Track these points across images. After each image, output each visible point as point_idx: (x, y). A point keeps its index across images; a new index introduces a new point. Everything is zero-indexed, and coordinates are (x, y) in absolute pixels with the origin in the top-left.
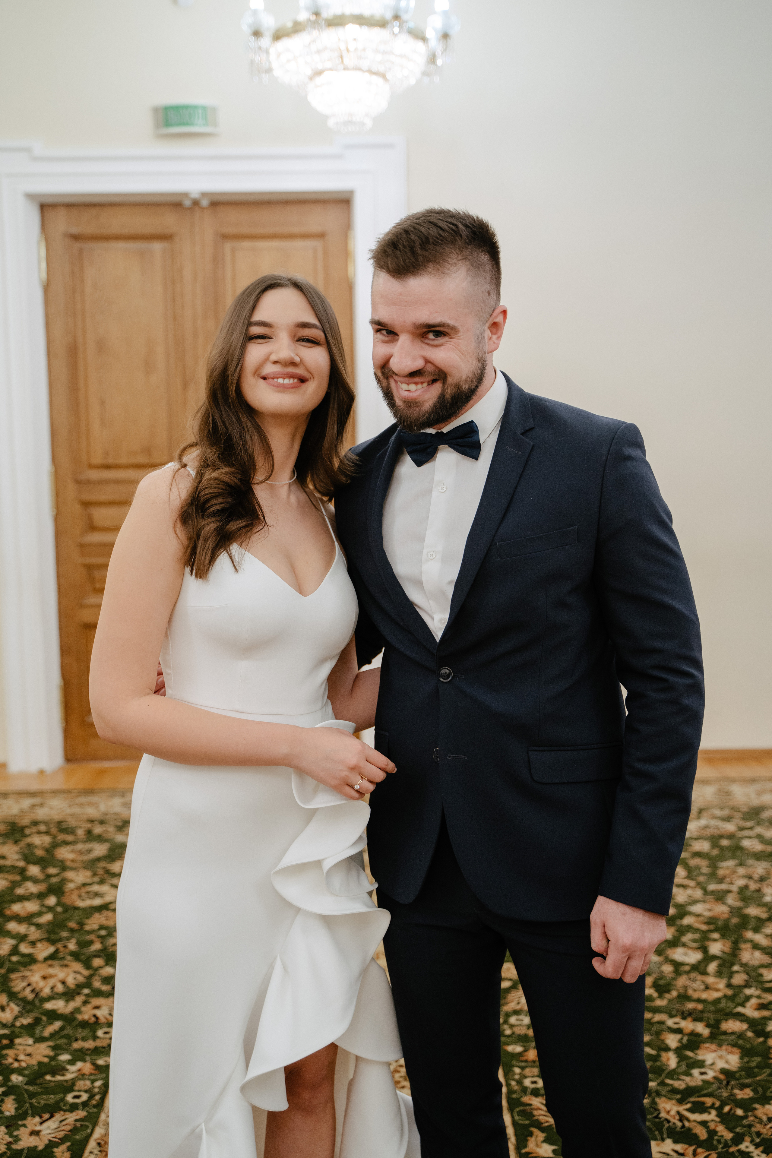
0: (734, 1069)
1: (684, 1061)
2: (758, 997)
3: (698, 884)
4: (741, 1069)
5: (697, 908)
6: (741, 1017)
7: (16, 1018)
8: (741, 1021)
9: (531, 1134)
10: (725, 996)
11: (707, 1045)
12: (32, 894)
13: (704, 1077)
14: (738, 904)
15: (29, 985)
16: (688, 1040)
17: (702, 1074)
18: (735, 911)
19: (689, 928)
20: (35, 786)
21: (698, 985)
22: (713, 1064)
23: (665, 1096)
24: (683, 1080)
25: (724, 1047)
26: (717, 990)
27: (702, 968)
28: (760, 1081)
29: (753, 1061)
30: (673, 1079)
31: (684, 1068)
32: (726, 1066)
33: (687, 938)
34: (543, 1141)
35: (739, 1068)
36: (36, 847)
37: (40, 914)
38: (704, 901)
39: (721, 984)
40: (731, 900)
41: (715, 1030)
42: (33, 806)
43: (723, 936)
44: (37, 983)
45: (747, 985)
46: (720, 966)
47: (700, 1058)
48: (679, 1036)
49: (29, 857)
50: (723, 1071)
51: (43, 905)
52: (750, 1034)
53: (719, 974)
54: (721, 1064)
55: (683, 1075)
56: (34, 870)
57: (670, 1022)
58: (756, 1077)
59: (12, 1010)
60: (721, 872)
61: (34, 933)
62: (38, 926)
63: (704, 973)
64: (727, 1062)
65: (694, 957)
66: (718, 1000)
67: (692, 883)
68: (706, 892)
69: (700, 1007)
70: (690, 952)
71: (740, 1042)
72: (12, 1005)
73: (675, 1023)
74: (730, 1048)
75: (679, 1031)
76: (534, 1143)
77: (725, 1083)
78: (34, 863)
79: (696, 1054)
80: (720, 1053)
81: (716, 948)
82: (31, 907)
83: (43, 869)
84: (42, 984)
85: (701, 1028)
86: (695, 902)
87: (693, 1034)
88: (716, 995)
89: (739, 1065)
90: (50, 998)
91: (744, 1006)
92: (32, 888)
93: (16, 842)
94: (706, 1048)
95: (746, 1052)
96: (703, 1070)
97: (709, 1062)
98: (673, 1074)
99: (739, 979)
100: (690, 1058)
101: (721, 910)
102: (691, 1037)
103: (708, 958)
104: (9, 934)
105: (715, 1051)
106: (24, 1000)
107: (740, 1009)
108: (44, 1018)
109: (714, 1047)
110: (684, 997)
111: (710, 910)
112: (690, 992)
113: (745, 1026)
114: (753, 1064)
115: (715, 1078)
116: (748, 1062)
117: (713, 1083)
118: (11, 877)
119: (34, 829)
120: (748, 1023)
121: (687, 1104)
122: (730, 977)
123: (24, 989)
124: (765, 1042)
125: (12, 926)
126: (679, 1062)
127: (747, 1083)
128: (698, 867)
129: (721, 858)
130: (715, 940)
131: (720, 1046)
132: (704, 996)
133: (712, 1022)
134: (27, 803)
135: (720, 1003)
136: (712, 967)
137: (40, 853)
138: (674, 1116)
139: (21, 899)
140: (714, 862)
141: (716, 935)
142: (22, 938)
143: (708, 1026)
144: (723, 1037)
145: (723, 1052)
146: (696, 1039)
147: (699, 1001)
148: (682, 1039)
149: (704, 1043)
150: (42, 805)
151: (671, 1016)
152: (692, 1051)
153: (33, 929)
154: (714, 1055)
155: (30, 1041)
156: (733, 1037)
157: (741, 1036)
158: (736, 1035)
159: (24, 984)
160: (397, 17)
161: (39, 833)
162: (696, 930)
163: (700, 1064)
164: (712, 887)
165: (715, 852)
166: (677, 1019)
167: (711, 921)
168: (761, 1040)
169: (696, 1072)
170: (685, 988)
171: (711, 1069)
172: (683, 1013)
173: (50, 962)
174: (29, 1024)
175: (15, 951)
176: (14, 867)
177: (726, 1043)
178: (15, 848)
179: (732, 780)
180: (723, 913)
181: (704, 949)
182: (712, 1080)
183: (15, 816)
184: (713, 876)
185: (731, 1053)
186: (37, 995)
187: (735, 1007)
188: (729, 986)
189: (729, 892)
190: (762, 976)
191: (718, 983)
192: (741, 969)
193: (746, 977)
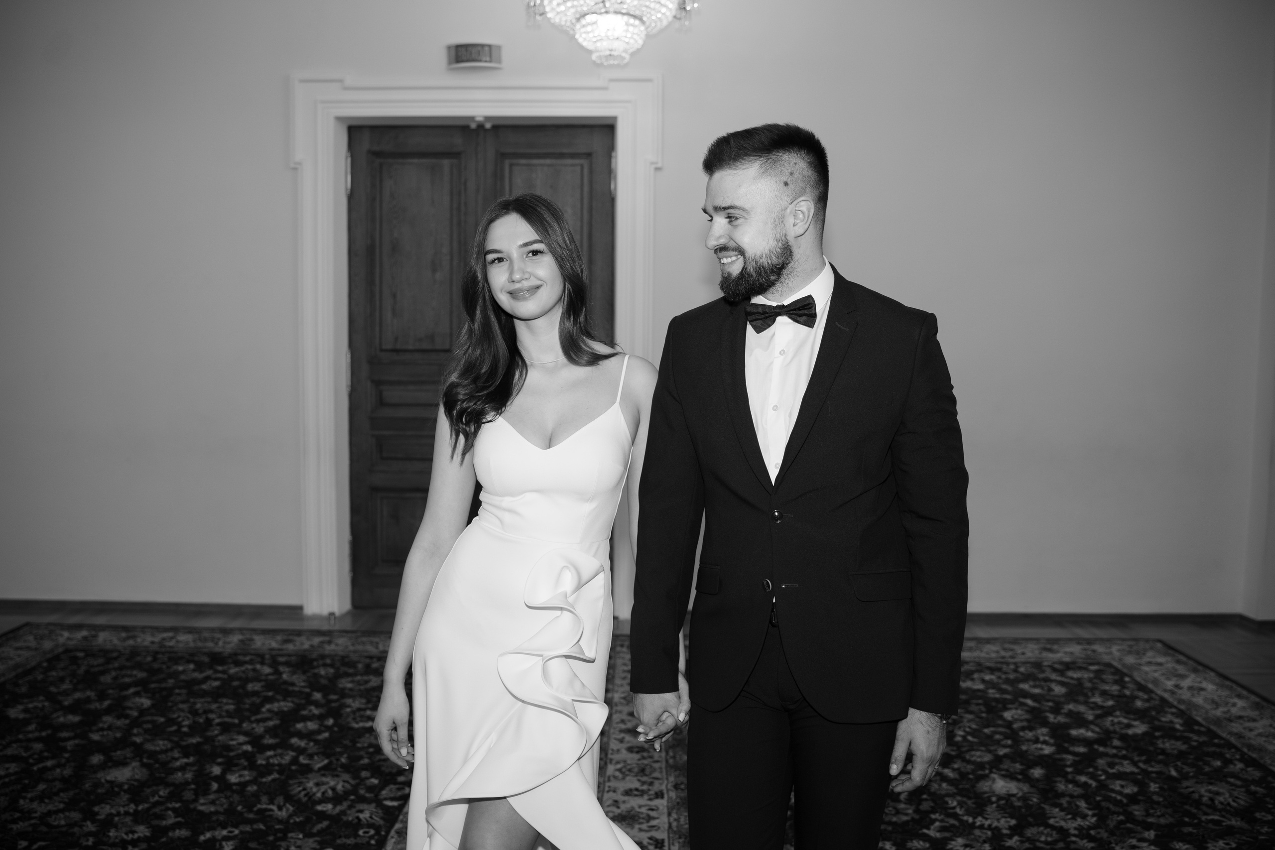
2: (942, 821)
6: (924, 838)
7: (290, 816)
8: (925, 841)
10: (913, 820)
12: (314, 715)
15: (304, 789)
20: (325, 627)
26: (907, 814)
36: (321, 676)
37: (319, 732)
42: (322, 642)
44: (311, 788)
45: (933, 811)
49: (314, 684)
51: (321, 725)
56: (317, 696)
59: (288, 810)
61: (312, 747)
62: (316, 742)
66: (907, 822)
72: (288, 805)
78: (318, 691)
82: (312, 726)
83: (325, 696)
84: (315, 790)
88: (905, 818)
90: (320, 802)
91: (929, 829)
92: (316, 711)
93: (304, 672)
99: (925, 806)
104: (292, 747)
106: (299, 801)
107: (925, 831)
108: (314, 818)
118: (296, 700)
119: (321, 662)
122: (919, 804)
123: (300, 792)
125: (294, 740)
134: (316, 640)
135: (908, 825)
137: (324, 681)
139: (305, 719)
142: (301, 751)
150: (330, 642)
153: (312, 744)
155: (301, 836)
159: (300, 788)
161: (325, 665)
173: (323, 772)
174: (301, 822)
175: (295, 761)
176: (301, 692)
178: (304, 677)
183: (305, 650)
186: (310, 798)
187: (920, 829)
188: (917, 811)
190: (947, 803)
191: (907, 809)
192: (928, 798)
193: (932, 804)
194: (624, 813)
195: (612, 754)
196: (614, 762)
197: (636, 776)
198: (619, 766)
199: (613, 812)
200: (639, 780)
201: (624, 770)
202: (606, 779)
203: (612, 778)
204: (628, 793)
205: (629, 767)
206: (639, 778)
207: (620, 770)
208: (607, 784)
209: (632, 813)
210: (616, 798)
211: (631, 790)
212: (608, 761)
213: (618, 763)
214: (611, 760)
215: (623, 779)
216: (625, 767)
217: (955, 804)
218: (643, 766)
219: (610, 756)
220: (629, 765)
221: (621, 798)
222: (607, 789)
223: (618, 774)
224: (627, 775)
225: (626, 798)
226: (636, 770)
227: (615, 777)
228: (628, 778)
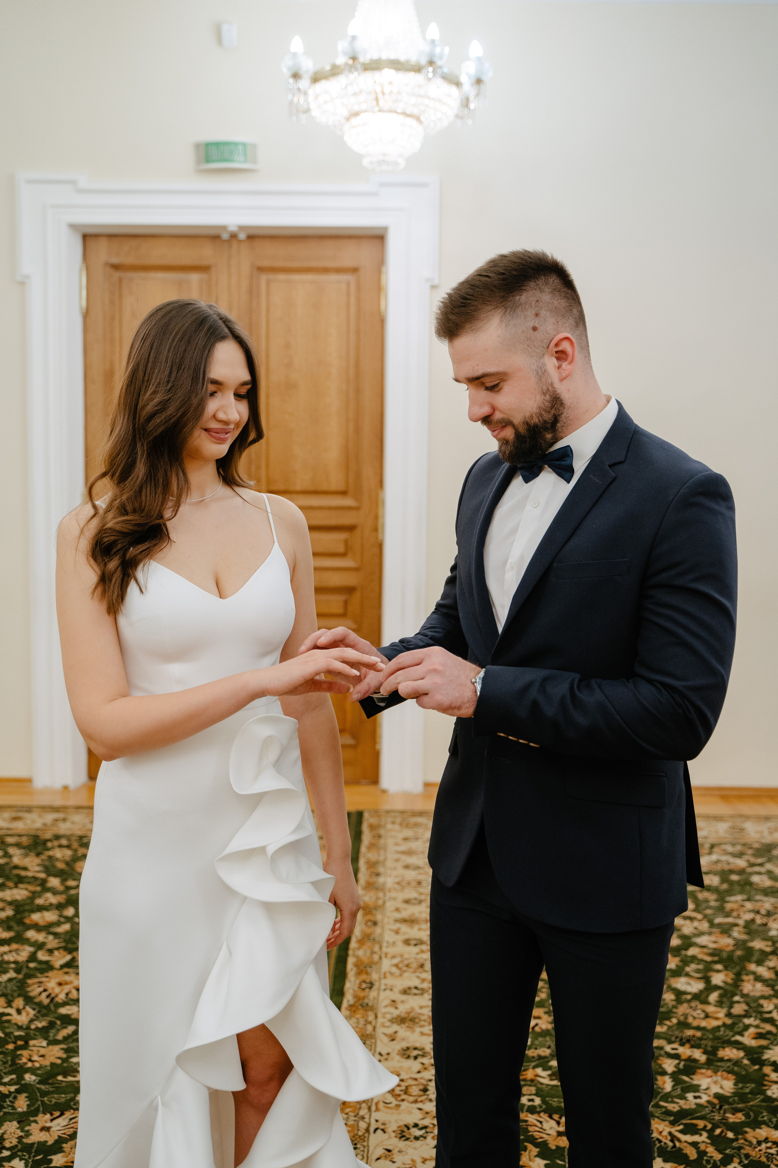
0: (729, 1094)
1: (680, 1084)
2: (757, 1026)
3: (705, 916)
4: (735, 1094)
5: (703, 940)
6: (738, 1045)
7: (32, 1021)
8: (738, 1049)
9: (525, 1149)
10: (724, 1025)
11: (703, 1071)
12: (52, 904)
13: (698, 1101)
14: (744, 937)
15: (45, 990)
16: (684, 1065)
17: (695, 1097)
18: (739, 944)
19: (694, 958)
20: (59, 802)
21: (698, 1013)
22: (707, 1089)
23: (658, 1118)
24: (678, 1103)
25: (719, 1073)
26: (717, 1019)
27: (703, 997)
28: (752, 1106)
29: (747, 1087)
30: (667, 1102)
31: (679, 1091)
32: (721, 1091)
33: (691, 968)
34: (536, 1156)
35: (733, 1093)
36: (57, 859)
37: (59, 924)
38: (710, 934)
39: (721, 1013)
40: (736, 933)
41: (711, 1057)
42: (56, 820)
43: (726, 968)
44: (52, 989)
45: (747, 1015)
46: (721, 996)
47: (695, 1082)
48: (676, 1061)
49: (50, 868)
50: (717, 1096)
51: (61, 916)
52: (746, 1062)
53: (720, 1003)
54: (715, 1089)
55: (677, 1098)
56: (54, 882)
57: (668, 1048)
58: (749, 1102)
59: (28, 1014)
60: (728, 906)
61: (51, 941)
62: (56, 935)
63: (706, 1002)
64: (722, 1088)
65: (697, 986)
66: (717, 1029)
67: (699, 916)
68: (712, 924)
69: (699, 1034)
70: (692, 982)
71: (736, 1069)
72: (28, 1009)
73: (673, 1049)
74: (725, 1074)
75: (676, 1056)
76: (528, 1157)
77: (718, 1107)
78: (55, 876)
79: (692, 1079)
80: (715, 1078)
81: (718, 979)
82: (50, 916)
83: (62, 882)
84: (57, 990)
85: (698, 1055)
86: (701, 934)
87: (691, 1060)
88: (715, 1023)
89: (732, 1091)
90: (63, 1004)
91: (743, 1035)
92: (54, 899)
93: (36, 855)
94: (702, 1074)
95: (741, 1079)
96: (697, 1094)
97: (703, 1087)
98: (667, 1097)
99: (739, 1009)
100: (686, 1082)
101: (726, 942)
102: (688, 1063)
103: (710, 988)
104: (28, 942)
105: (711, 1077)
106: (40, 1004)
107: (739, 1038)
108: (57, 1023)
109: (709, 1072)
110: (684, 1025)
111: (715, 942)
112: (690, 1020)
113: (741, 1054)
114: (748, 1090)
115: (708, 1102)
116: (741, 1088)
117: (707, 1107)
119: (56, 843)
120: (745, 1051)
121: (679, 1125)
122: (731, 1007)
123: (40, 994)
124: (760, 1069)
125: (31, 934)
126: (674, 1086)
127: (740, 1108)
128: (707, 901)
129: (730, 892)
130: (718, 971)
131: (715, 1072)
132: (703, 1024)
133: (709, 1049)
134: (49, 817)
135: (719, 1031)
136: (714, 997)
137: (60, 865)
138: (666, 1136)
139: (41, 909)
140: (722, 896)
141: (719, 967)
142: (40, 946)
143: (705, 1053)
144: (719, 1064)
145: (718, 1078)
146: (693, 1064)
147: (698, 1028)
148: (679, 1064)
149: (700, 1068)
150: (64, 820)
151: (670, 1042)
152: (688, 1076)
153: (51, 937)
154: (709, 1080)
155: (44, 1043)
156: (729, 1064)
157: (737, 1063)
158: (732, 1063)
159: (41, 989)
160: (431, 63)
161: (60, 846)
162: (701, 961)
163: (695, 1088)
164: (718, 920)
165: (725, 886)
166: (675, 1046)
167: (715, 953)
168: (757, 1067)
169: (690, 1096)
170: (686, 1016)
171: (706, 1094)
172: (681, 1040)
173: (66, 970)
174: (43, 1027)
175: (33, 957)
176: (35, 878)
177: (721, 1069)
179: (747, 818)
180: (728, 946)
181: (707, 980)
182: (706, 1104)
184: (721, 910)
185: (727, 1079)
186: (52, 1000)
187: (733, 1036)
188: (729, 1015)
189: (736, 925)
190: (762, 1006)
191: (718, 1012)
192: (741, 1000)
193: (746, 1007)
194: (403, 1015)
195: (387, 947)
196: (389, 956)
197: (414, 972)
198: (395, 961)
199: (391, 1014)
200: (418, 977)
201: (401, 965)
202: (382, 976)
203: (388, 975)
204: (406, 992)
205: (406, 962)
206: (418, 974)
207: (396, 966)
208: (383, 981)
209: (412, 1014)
210: (393, 998)
211: (410, 988)
212: (383, 955)
213: (394, 957)
214: (386, 954)
215: (401, 975)
216: (402, 962)
217: (771, 1007)
218: (422, 961)
219: (385, 950)
220: (407, 959)
221: (399, 997)
222: (383, 987)
223: (394, 970)
224: (404, 971)
225: (404, 997)
226: (414, 965)
227: (391, 974)
228: (406, 975)
